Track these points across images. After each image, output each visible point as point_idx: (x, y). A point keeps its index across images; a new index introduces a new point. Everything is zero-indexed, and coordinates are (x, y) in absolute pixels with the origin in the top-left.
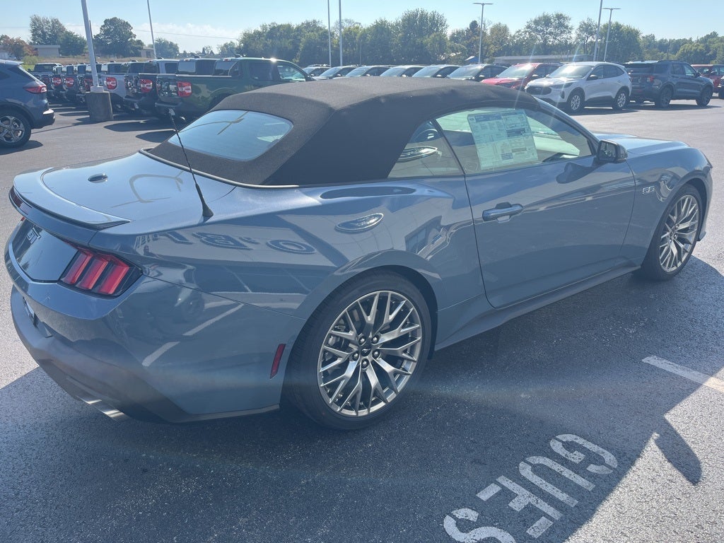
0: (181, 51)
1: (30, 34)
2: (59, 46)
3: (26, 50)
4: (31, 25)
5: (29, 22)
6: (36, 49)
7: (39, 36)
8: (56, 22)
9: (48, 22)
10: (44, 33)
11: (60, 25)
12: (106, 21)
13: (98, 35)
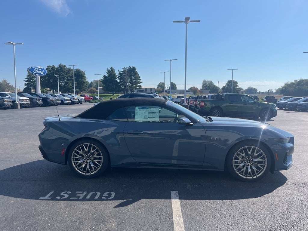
0: (258, 91)
1: (202, 86)
2: (210, 90)
3: (198, 91)
4: (203, 83)
5: (202, 82)
6: (202, 91)
7: (205, 87)
8: (211, 82)
9: (208, 82)
10: (206, 86)
11: (212, 83)
12: (228, 81)
13: (225, 86)
